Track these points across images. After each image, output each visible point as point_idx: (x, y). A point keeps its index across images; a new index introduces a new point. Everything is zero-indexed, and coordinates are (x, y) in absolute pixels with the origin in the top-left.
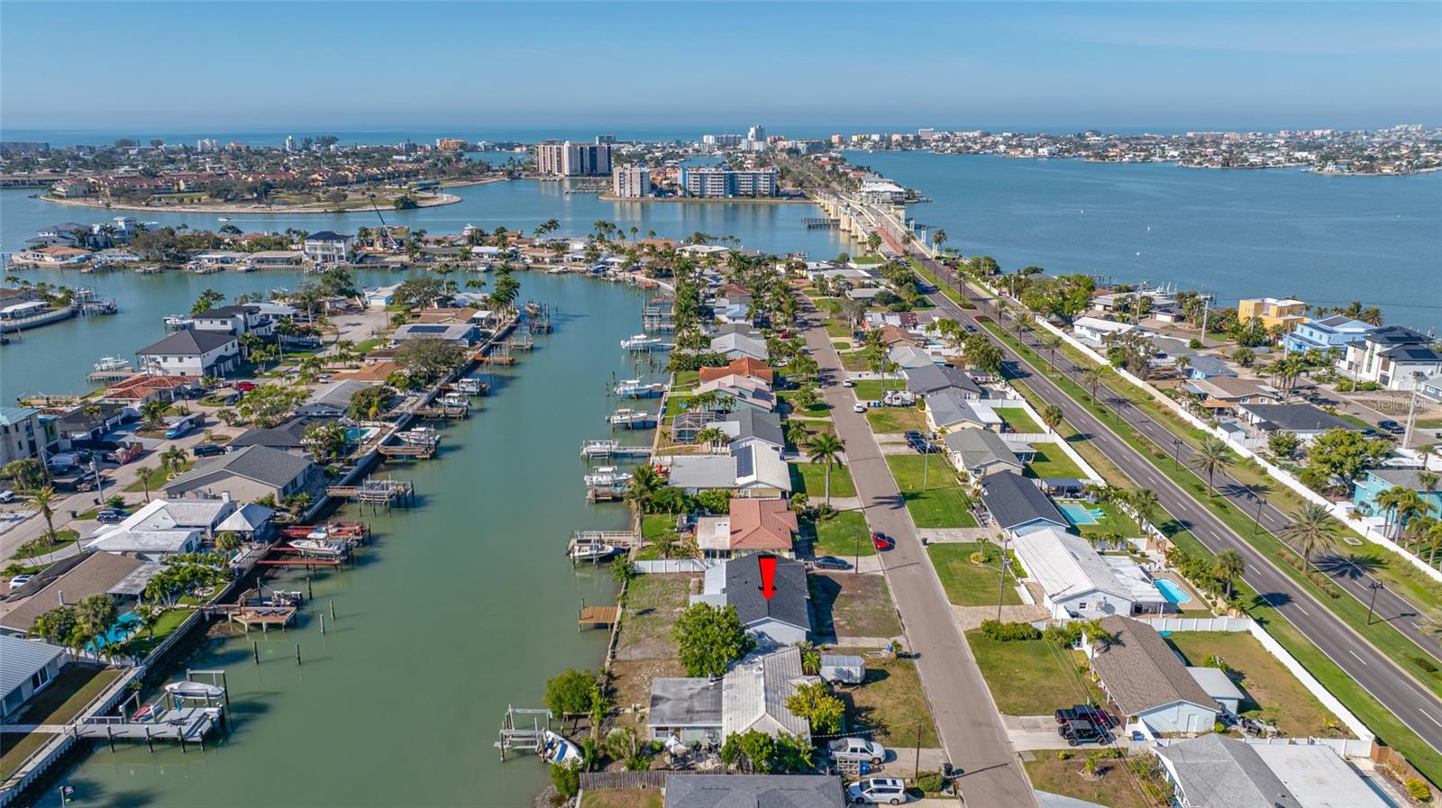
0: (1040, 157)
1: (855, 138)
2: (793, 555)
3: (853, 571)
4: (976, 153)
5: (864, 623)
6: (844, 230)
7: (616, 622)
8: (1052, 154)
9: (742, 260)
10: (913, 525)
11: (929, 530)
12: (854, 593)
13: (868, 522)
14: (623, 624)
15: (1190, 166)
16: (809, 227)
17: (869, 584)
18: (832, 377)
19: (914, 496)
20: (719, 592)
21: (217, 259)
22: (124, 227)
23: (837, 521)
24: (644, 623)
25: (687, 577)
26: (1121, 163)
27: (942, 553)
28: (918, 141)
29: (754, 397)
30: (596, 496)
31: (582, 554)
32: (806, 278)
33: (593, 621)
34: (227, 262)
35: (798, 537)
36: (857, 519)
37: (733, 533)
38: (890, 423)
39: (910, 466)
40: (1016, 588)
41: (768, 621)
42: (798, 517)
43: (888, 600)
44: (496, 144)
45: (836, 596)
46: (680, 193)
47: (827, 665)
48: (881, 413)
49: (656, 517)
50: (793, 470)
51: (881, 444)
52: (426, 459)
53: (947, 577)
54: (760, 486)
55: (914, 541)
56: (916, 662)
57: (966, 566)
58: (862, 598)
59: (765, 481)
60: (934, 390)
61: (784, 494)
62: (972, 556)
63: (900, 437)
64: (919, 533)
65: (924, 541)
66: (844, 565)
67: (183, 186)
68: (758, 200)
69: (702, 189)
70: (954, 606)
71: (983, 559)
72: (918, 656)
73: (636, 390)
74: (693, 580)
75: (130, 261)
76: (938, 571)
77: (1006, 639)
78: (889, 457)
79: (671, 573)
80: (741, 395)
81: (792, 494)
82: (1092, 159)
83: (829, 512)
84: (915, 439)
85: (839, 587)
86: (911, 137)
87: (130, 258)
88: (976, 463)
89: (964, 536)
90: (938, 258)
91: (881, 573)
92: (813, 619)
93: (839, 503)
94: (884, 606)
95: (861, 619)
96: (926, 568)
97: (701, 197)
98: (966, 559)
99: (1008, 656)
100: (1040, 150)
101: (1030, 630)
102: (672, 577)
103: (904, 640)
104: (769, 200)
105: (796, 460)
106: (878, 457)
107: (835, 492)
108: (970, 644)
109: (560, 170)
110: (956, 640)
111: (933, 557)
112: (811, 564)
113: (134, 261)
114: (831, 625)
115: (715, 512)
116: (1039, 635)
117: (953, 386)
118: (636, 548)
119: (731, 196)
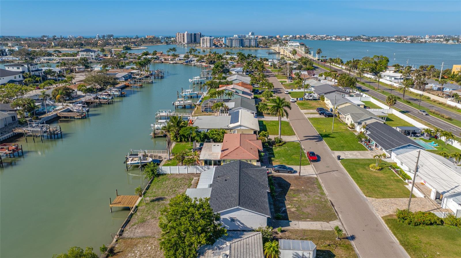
0: (347, 40)
1: (284, 36)
2: (259, 164)
3: (297, 174)
4: (325, 40)
5: (308, 210)
6: (282, 55)
7: (134, 207)
8: (351, 40)
9: (242, 55)
10: (329, 149)
11: (340, 152)
12: (299, 188)
13: (303, 147)
14: (139, 208)
15: (399, 42)
16: (269, 54)
17: (308, 182)
18: (279, 91)
19: (327, 136)
20: (207, 186)
21: (47, 59)
22: (18, 50)
23: (285, 147)
24: (153, 208)
25: (192, 177)
26: (375, 42)
27: (350, 165)
28: (305, 37)
29: (243, 94)
30: (155, 134)
31: (132, 162)
32: (268, 64)
33: (121, 206)
34: (51, 60)
35: (263, 154)
36: (297, 147)
37: (223, 151)
38: (309, 106)
39: (321, 122)
40: (406, 186)
41: (238, 210)
42: (263, 144)
43: (323, 194)
44: (165, 37)
45: (287, 190)
46: (224, 46)
47: (285, 249)
48: (303, 102)
49: (184, 144)
50: (261, 123)
51: (305, 114)
52: (79, 118)
53: (358, 179)
54: (242, 128)
55: (332, 158)
56: (353, 243)
57: (368, 172)
58: (305, 192)
59: (245, 125)
60: (328, 93)
61: (255, 132)
62: (371, 166)
63: (315, 111)
64: (334, 153)
65: (339, 157)
66: (291, 171)
67: (53, 44)
68: (251, 48)
69: (232, 45)
70: (368, 198)
71: (378, 168)
72: (353, 238)
73: (190, 94)
74: (195, 178)
75: (14, 60)
76: (351, 175)
77: (416, 225)
78: (309, 119)
79: (182, 174)
80: (236, 92)
81: (259, 132)
82: (365, 41)
83: (280, 142)
84: (322, 111)
85: (289, 185)
86: (303, 36)
87: (15, 59)
88: (359, 119)
89: (361, 155)
90: (318, 60)
91: (315, 176)
92: (272, 207)
93: (285, 138)
94: (320, 197)
95: (306, 207)
96: (343, 173)
97: (231, 47)
98: (367, 168)
99: (424, 239)
100: (347, 39)
101: (436, 218)
102: (183, 176)
103: (340, 223)
104: (255, 48)
105: (262, 119)
106: (304, 119)
107: (283, 133)
108: (390, 228)
109: (184, 41)
110: (378, 224)
111: (346, 166)
112: (271, 170)
113: (16, 60)
114: (285, 212)
115: (215, 141)
116: (442, 222)
117: (337, 91)
118: (166, 160)
119: (241, 47)
